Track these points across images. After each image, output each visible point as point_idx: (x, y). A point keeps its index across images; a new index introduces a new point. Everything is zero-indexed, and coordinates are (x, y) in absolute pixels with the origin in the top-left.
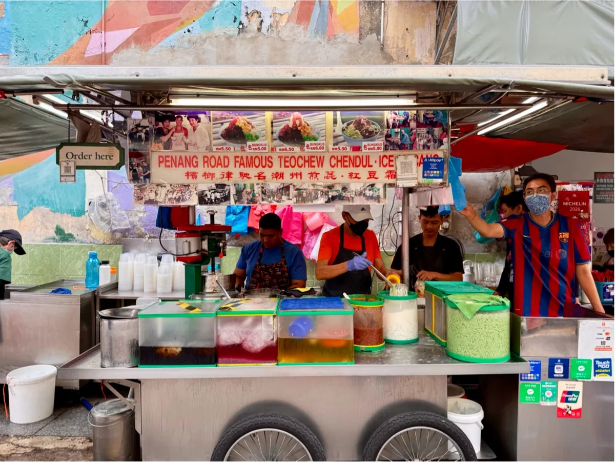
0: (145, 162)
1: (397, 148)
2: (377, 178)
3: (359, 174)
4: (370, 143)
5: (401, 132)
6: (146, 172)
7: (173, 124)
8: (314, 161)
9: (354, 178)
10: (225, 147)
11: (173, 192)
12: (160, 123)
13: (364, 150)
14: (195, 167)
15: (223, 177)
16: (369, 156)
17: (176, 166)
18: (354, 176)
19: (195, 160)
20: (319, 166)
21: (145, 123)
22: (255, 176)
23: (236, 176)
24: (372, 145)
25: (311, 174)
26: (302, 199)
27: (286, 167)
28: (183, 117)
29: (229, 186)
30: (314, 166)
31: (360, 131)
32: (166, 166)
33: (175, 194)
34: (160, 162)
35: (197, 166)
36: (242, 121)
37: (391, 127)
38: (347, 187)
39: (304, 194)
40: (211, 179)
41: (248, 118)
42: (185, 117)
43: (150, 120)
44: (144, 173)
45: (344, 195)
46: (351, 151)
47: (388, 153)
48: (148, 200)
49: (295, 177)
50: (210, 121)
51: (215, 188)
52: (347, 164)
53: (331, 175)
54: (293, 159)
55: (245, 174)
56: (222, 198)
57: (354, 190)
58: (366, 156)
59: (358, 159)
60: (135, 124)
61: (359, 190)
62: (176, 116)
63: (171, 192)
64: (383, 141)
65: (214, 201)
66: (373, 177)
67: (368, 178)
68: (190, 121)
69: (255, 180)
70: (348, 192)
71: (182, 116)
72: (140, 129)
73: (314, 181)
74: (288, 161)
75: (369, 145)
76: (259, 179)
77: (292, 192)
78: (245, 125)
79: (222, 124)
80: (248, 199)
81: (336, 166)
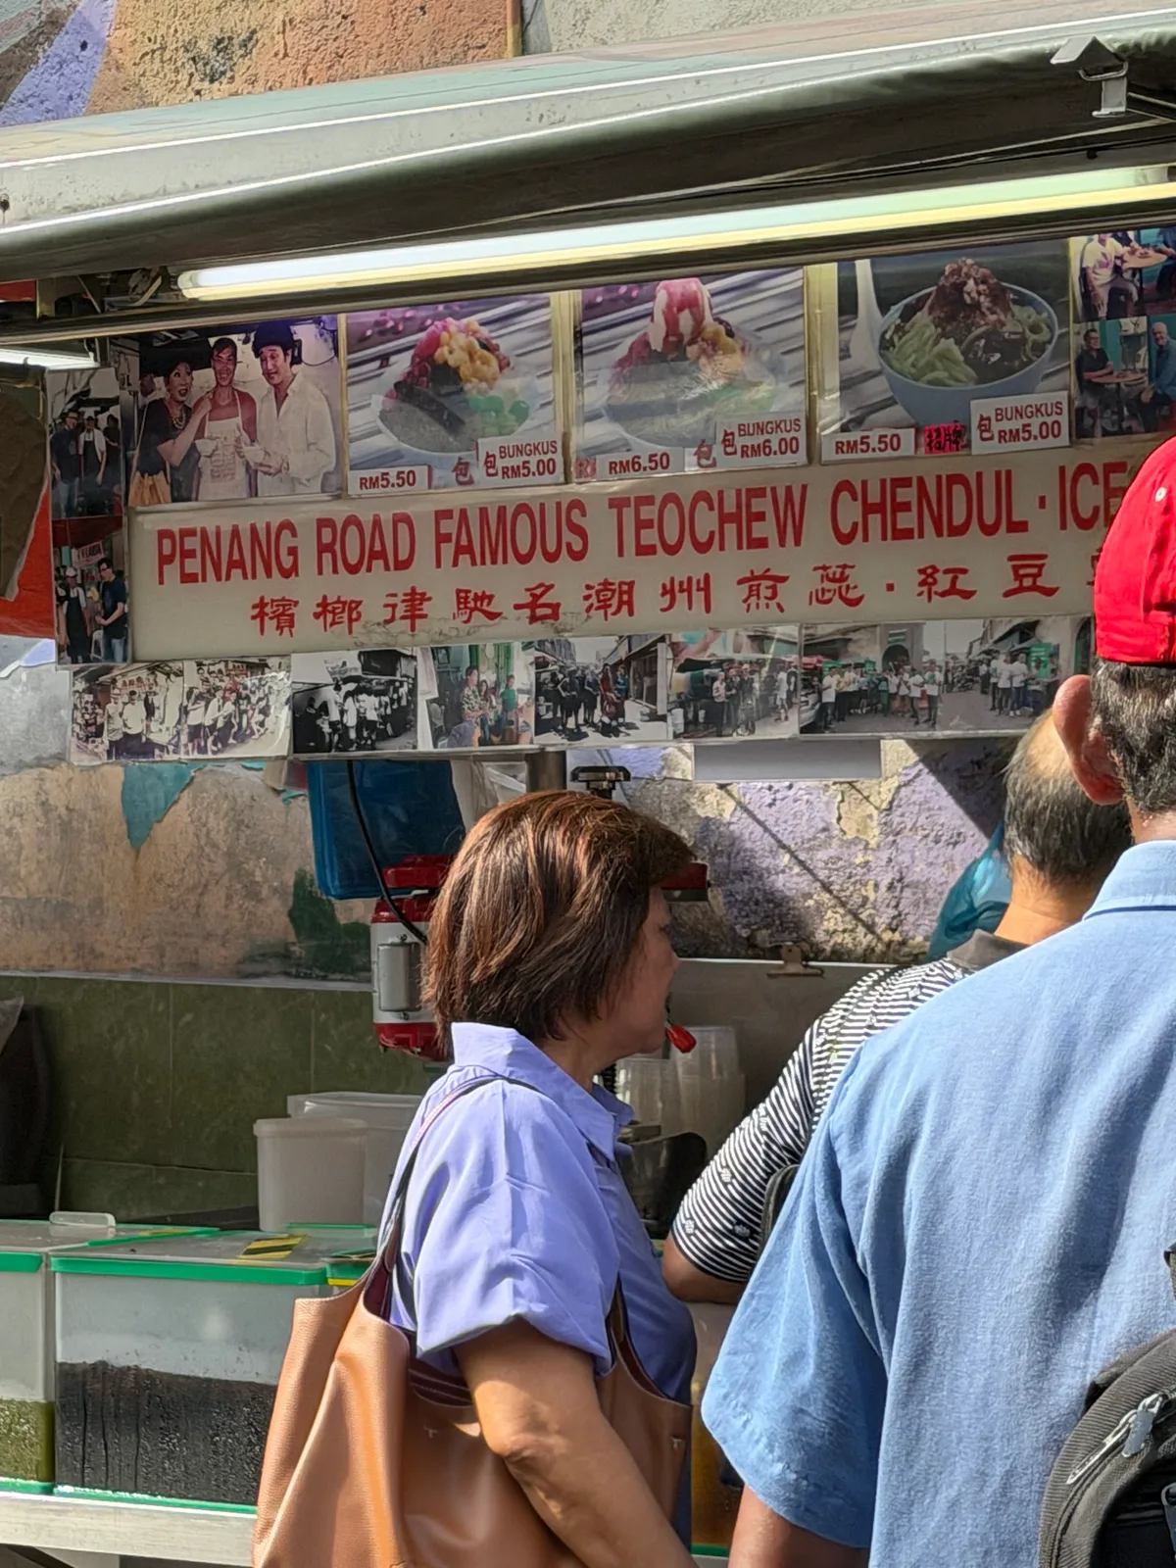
0: (109, 561)
1: (1134, 424)
2: (1049, 592)
3: (964, 571)
4: (1008, 402)
5: (1151, 332)
6: (115, 608)
7: (205, 378)
8: (761, 516)
9: (943, 594)
10: (393, 472)
11: (206, 697)
12: (159, 381)
13: (978, 447)
14: (285, 574)
15: (392, 619)
16: (1009, 473)
17: (219, 579)
18: (943, 582)
19: (286, 540)
20: (782, 543)
21: (105, 386)
22: (518, 607)
23: (441, 610)
24: (1019, 412)
25: (752, 582)
26: (706, 717)
27: (644, 550)
28: (239, 344)
29: (414, 658)
30: (762, 543)
31: (958, 342)
32: (188, 578)
33: (214, 703)
34: (164, 560)
35: (295, 569)
36: (462, 339)
37: (1103, 313)
38: (906, 645)
39: (719, 689)
40: (345, 625)
41: (483, 324)
42: (246, 341)
43: (123, 369)
44: (106, 617)
45: (893, 690)
46: (922, 450)
47: (1101, 451)
48: (118, 737)
49: (682, 598)
50: (336, 349)
51: (359, 673)
52: (907, 520)
53: (837, 584)
54: (671, 510)
55: (477, 598)
56: (384, 718)
57: (940, 660)
58: (998, 474)
59: (958, 491)
60: (72, 393)
61: (963, 659)
62: (212, 341)
63: (200, 697)
64: (1067, 388)
65: (353, 735)
66: (1034, 588)
67: (1008, 594)
68: (263, 361)
69: (515, 626)
70: (913, 672)
71: (234, 338)
72: (89, 412)
73: (762, 615)
74: (649, 524)
75: (1000, 414)
76: (533, 619)
77: (670, 678)
78: (471, 355)
79: (384, 359)
80: (483, 723)
81: (860, 534)
